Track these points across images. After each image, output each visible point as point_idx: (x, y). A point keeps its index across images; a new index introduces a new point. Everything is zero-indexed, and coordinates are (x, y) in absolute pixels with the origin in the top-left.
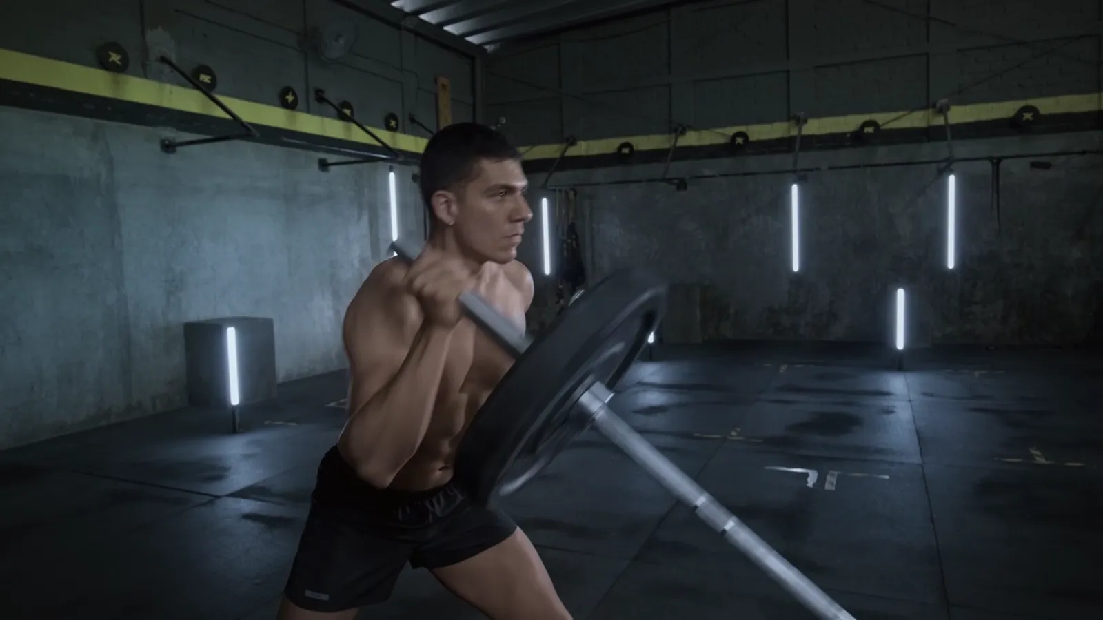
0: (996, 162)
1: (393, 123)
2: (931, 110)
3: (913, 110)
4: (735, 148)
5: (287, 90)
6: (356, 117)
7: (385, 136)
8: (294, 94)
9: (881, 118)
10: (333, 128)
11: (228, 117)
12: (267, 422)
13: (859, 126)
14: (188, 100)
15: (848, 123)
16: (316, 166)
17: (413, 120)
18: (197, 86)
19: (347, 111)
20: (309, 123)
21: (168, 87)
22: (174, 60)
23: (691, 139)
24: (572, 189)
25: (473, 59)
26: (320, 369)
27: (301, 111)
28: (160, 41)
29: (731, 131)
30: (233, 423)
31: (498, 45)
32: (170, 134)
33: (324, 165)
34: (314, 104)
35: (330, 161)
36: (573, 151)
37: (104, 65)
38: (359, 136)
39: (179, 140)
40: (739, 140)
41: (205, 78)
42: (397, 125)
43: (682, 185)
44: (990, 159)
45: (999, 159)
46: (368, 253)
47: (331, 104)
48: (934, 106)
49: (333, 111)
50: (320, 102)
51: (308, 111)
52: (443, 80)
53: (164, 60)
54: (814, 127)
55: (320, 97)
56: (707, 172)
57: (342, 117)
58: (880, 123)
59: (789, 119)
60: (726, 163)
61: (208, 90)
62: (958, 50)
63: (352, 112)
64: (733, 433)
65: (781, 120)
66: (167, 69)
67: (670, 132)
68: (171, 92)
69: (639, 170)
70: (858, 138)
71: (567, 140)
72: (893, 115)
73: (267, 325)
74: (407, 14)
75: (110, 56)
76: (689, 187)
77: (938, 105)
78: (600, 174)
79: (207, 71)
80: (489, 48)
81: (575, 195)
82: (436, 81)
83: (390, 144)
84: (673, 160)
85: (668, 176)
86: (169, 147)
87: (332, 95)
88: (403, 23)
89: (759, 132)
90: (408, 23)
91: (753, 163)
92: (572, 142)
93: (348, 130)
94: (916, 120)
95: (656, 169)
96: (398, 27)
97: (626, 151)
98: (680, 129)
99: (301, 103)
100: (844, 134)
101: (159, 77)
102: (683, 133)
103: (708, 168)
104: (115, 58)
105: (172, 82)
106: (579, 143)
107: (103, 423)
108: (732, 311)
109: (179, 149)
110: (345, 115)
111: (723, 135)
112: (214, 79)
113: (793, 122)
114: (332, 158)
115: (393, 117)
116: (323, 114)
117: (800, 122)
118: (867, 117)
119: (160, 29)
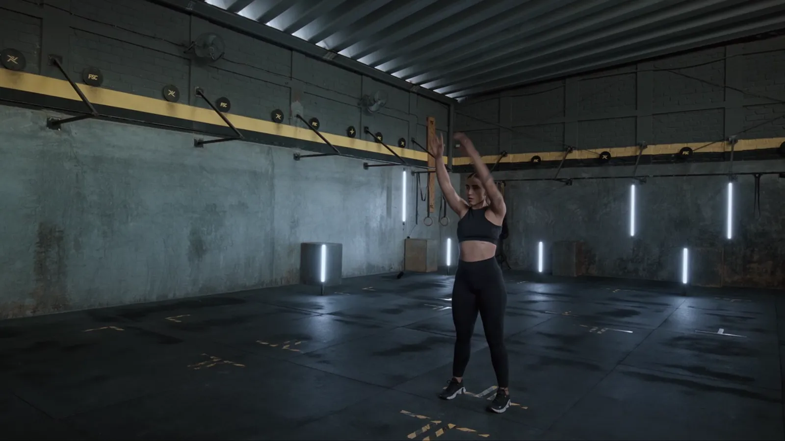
0: (757, 176)
1: (403, 143)
2: (725, 142)
3: (714, 142)
4: (602, 161)
5: (350, 128)
6: (383, 142)
7: (398, 151)
8: (354, 130)
9: (695, 146)
10: (372, 147)
11: (324, 142)
12: (336, 293)
13: (679, 150)
14: (306, 135)
15: (673, 149)
16: (362, 167)
17: (413, 142)
18: (311, 128)
19: (379, 138)
20: (360, 144)
21: (299, 129)
22: (302, 116)
23: (576, 155)
24: (503, 182)
25: (449, 105)
26: (357, 274)
27: (357, 138)
28: (297, 107)
29: (600, 151)
30: (322, 291)
31: (464, 98)
32: (298, 151)
33: (366, 166)
34: (363, 134)
35: (369, 164)
36: (504, 160)
37: (274, 120)
38: (384, 151)
39: (302, 154)
40: (605, 157)
41: (315, 124)
42: (405, 144)
43: (569, 182)
44: (754, 174)
45: (760, 174)
46: (385, 214)
47: (372, 135)
48: (728, 140)
49: (372, 138)
50: (366, 133)
51: (360, 138)
52: (431, 119)
53: (298, 116)
54: (651, 150)
55: (367, 131)
56: (584, 175)
57: (377, 141)
58: (693, 149)
59: (636, 145)
60: (596, 170)
61: (315, 129)
62: (744, 106)
63: (382, 139)
64: (566, 313)
65: (631, 145)
66: (299, 120)
67: (563, 151)
68: (300, 131)
69: (543, 172)
70: (679, 158)
71: (502, 153)
72: (702, 144)
73: (340, 247)
74: (414, 85)
75: (277, 116)
76: (573, 183)
77: (730, 139)
78: (520, 174)
79: (315, 120)
80: (459, 100)
81: (505, 185)
82: (427, 119)
83: (400, 155)
84: (563, 167)
85: (558, 177)
86: (297, 157)
87: (373, 130)
88: (411, 90)
89: (617, 152)
90: (414, 89)
91: (613, 171)
92: (505, 155)
93: (379, 148)
94: (716, 147)
95: (552, 172)
96: (409, 91)
97: (536, 161)
98: (569, 148)
99: (357, 134)
100: (670, 155)
101: (295, 125)
102: (570, 151)
103: (585, 173)
104: (278, 116)
105: (300, 126)
106: (508, 155)
107: (261, 287)
108: (597, 259)
109: (301, 159)
110: (379, 140)
111: (596, 153)
112: (318, 125)
113: (638, 147)
114: (370, 163)
115: (403, 140)
116: (366, 139)
117: (643, 147)
118: (685, 145)
119: (297, 101)
